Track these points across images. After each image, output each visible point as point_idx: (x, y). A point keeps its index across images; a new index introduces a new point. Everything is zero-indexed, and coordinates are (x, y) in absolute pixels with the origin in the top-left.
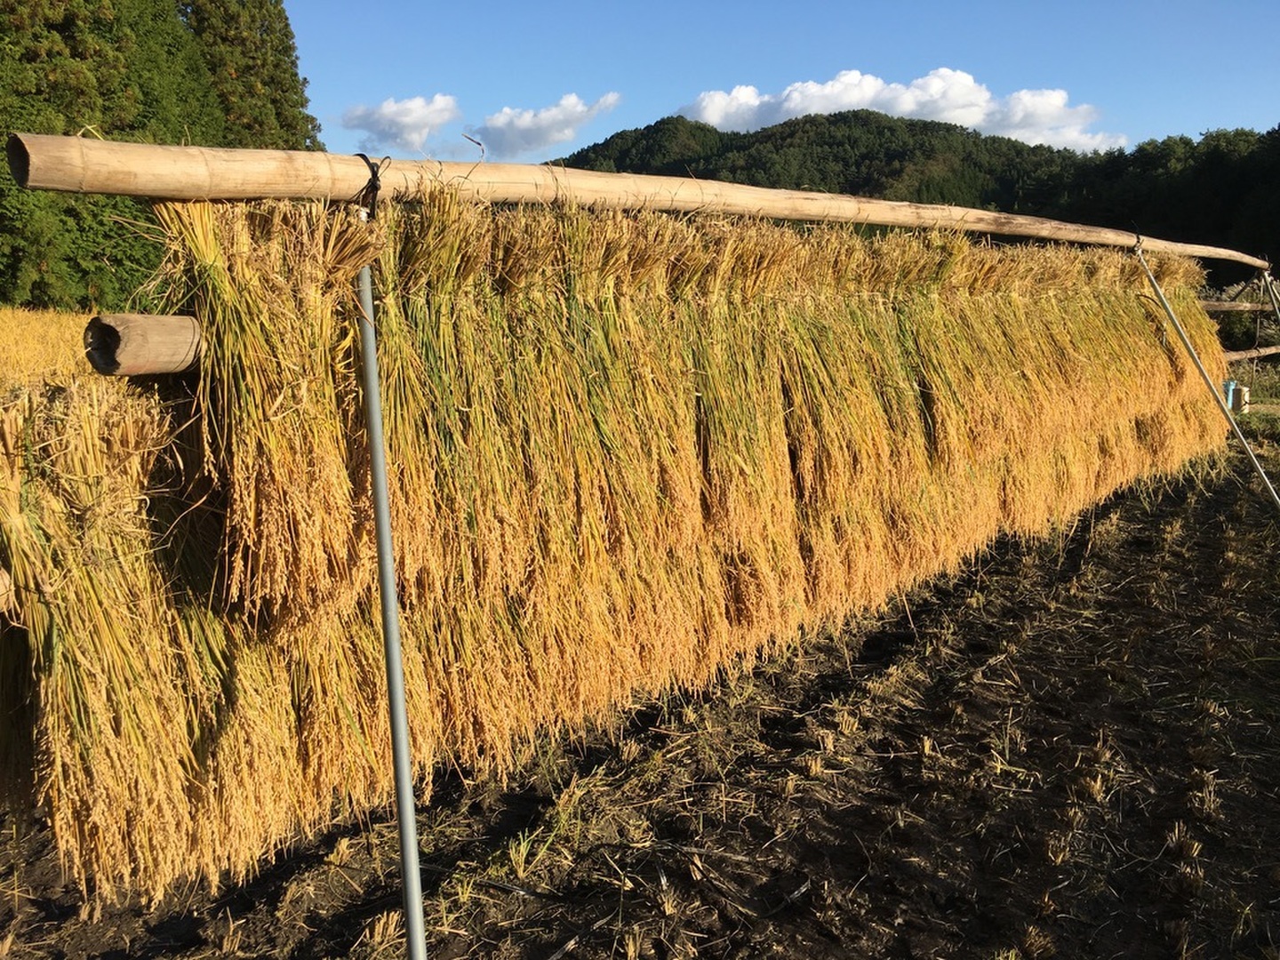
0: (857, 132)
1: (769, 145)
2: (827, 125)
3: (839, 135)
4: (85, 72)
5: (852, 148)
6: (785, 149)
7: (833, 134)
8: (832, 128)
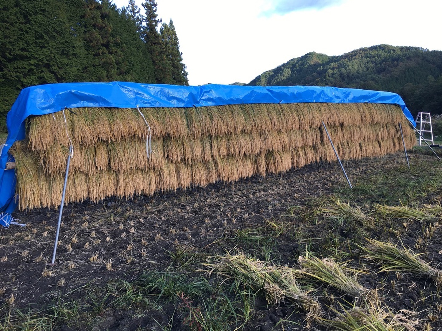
0: (380, 52)
1: (347, 59)
2: (369, 51)
3: (373, 54)
4: (112, 58)
5: (378, 58)
6: (353, 60)
7: (371, 53)
8: (371, 52)
